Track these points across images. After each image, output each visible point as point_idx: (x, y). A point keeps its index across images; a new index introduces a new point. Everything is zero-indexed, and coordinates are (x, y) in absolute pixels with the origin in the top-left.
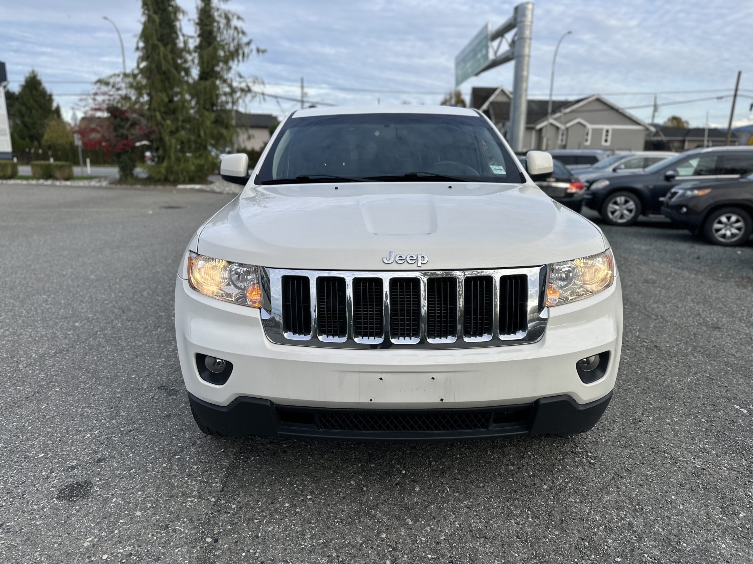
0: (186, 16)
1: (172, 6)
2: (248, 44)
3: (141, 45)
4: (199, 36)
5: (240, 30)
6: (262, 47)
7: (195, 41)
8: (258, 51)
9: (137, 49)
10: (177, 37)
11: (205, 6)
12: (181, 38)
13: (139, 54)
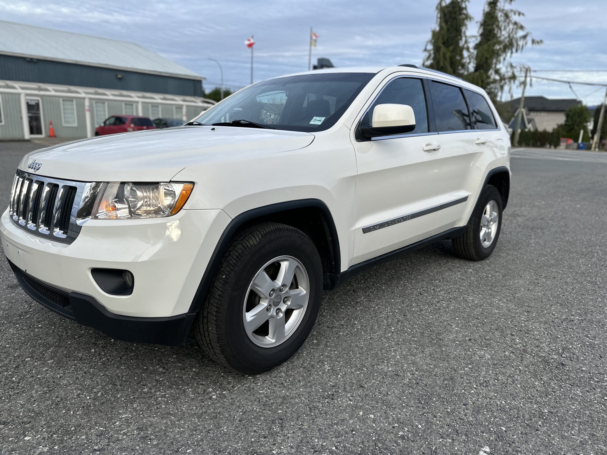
0: (472, 20)
1: (464, 14)
2: (525, 37)
3: (430, 47)
4: (481, 35)
5: (519, 25)
6: (537, 39)
7: (477, 39)
8: (533, 42)
9: (425, 50)
10: (461, 39)
11: (491, 10)
12: (464, 39)
13: (426, 54)
